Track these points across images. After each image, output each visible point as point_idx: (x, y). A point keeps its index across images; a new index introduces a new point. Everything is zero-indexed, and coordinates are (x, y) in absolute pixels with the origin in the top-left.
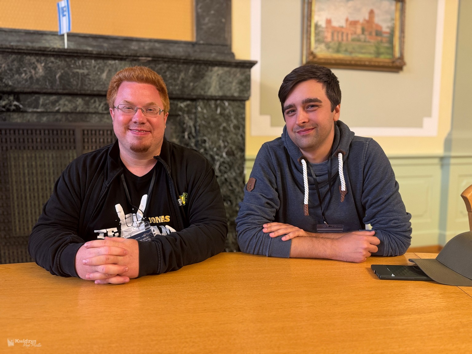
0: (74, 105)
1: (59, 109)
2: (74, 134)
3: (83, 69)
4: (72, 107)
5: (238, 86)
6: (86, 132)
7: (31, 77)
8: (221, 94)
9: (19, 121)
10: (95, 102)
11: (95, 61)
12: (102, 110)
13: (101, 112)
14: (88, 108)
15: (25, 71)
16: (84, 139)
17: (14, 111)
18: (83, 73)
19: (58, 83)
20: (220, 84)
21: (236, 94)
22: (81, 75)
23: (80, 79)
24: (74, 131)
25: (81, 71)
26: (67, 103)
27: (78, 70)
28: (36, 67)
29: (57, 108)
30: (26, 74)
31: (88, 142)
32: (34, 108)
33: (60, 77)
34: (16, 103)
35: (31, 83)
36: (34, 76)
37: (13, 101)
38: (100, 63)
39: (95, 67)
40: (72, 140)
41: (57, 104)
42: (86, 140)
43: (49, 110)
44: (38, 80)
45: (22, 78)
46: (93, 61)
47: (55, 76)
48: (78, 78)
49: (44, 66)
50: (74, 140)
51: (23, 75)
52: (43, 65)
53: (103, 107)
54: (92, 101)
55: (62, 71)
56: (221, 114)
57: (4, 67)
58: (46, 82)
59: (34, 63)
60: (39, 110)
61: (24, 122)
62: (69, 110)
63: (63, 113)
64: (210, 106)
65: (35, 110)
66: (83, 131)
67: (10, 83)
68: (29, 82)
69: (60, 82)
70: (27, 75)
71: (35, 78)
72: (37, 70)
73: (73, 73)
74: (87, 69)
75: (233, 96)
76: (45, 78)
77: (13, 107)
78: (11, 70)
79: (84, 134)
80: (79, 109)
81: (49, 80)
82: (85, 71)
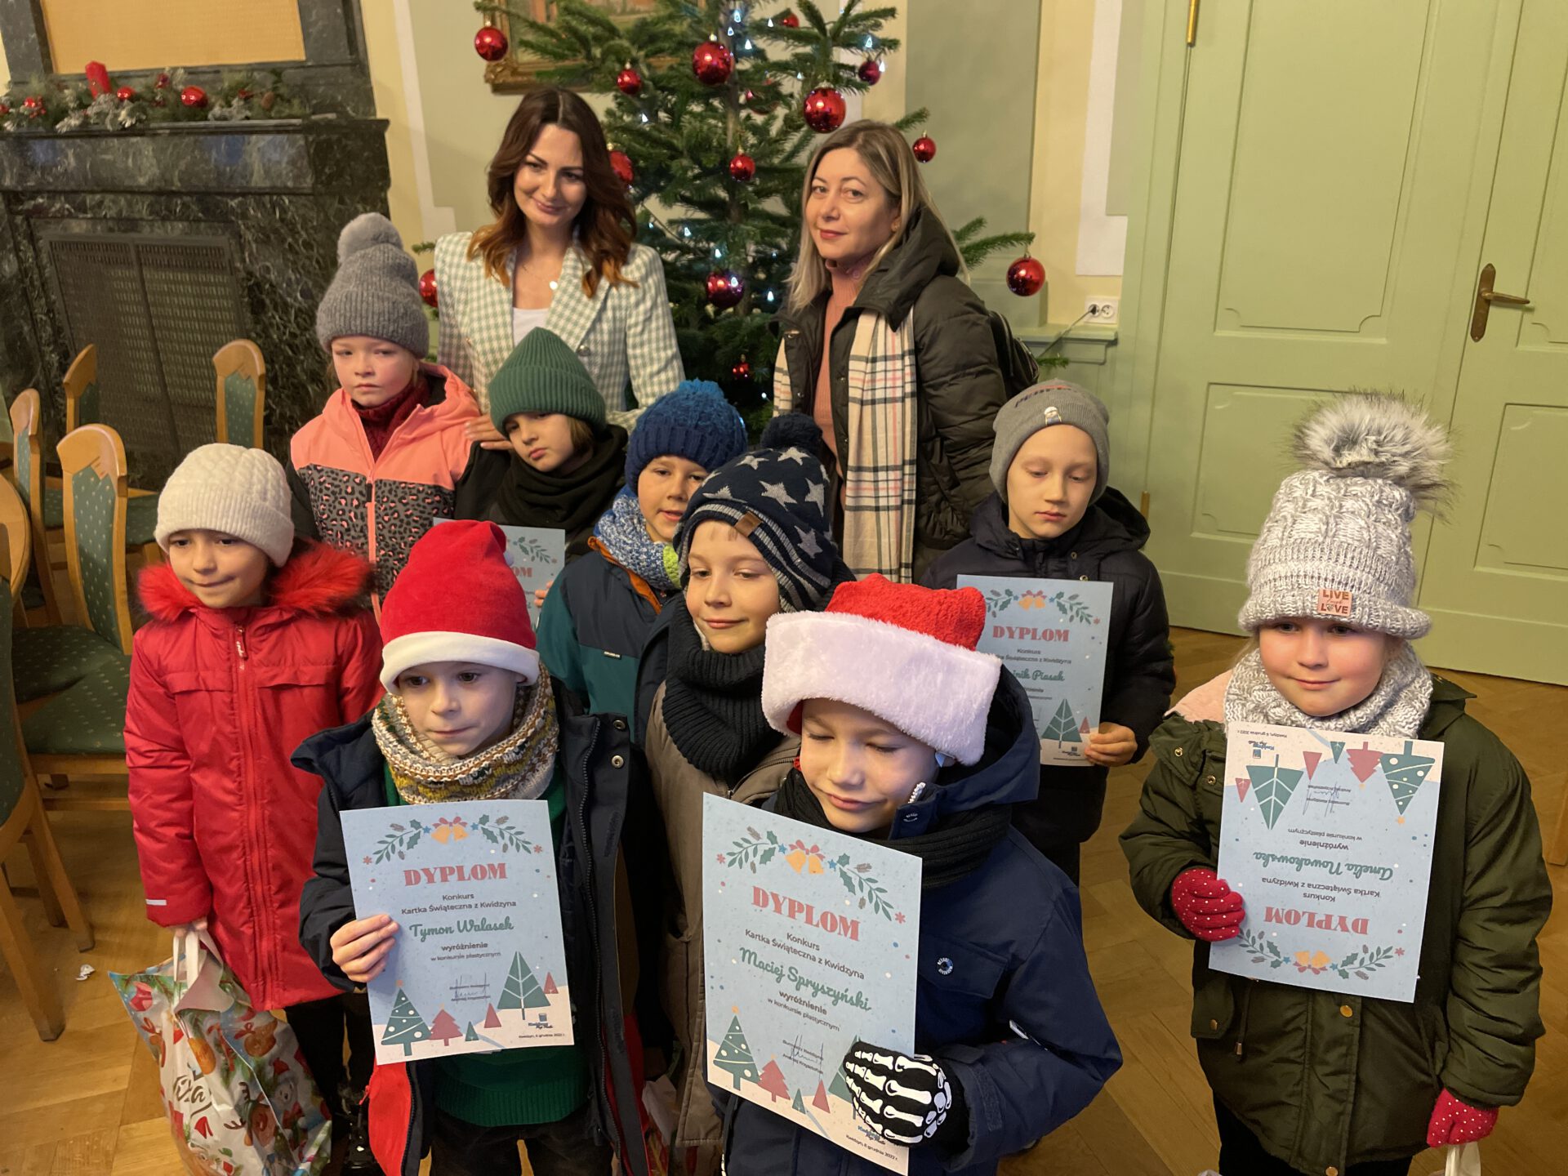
0: (118, 207)
1: (106, 214)
3: (108, 154)
4: (117, 210)
5: (290, 168)
7: (66, 171)
8: (267, 184)
9: (77, 231)
10: (137, 203)
13: (147, 217)
14: (132, 212)
15: (59, 162)
17: (68, 217)
19: (89, 174)
20: (264, 165)
21: (290, 184)
22: (109, 163)
25: (107, 157)
26: (111, 204)
29: (104, 213)
30: (61, 166)
32: (84, 213)
34: (67, 206)
35: (68, 178)
37: (65, 203)
41: (103, 207)
43: (98, 216)
44: (72, 173)
45: (59, 173)
47: (86, 168)
48: (107, 169)
49: (74, 154)
51: (59, 168)
52: (72, 152)
53: (147, 210)
54: (135, 201)
55: (91, 158)
56: (282, 220)
58: (81, 176)
59: (64, 150)
60: (89, 216)
61: (83, 232)
62: (115, 215)
63: (113, 219)
64: (264, 205)
65: (86, 216)
67: (51, 180)
68: (65, 177)
69: (92, 173)
70: (63, 168)
71: (69, 171)
72: (69, 160)
73: (101, 160)
74: (112, 153)
75: (286, 187)
76: (77, 168)
77: (67, 212)
80: (125, 213)
81: (81, 172)
82: (111, 157)
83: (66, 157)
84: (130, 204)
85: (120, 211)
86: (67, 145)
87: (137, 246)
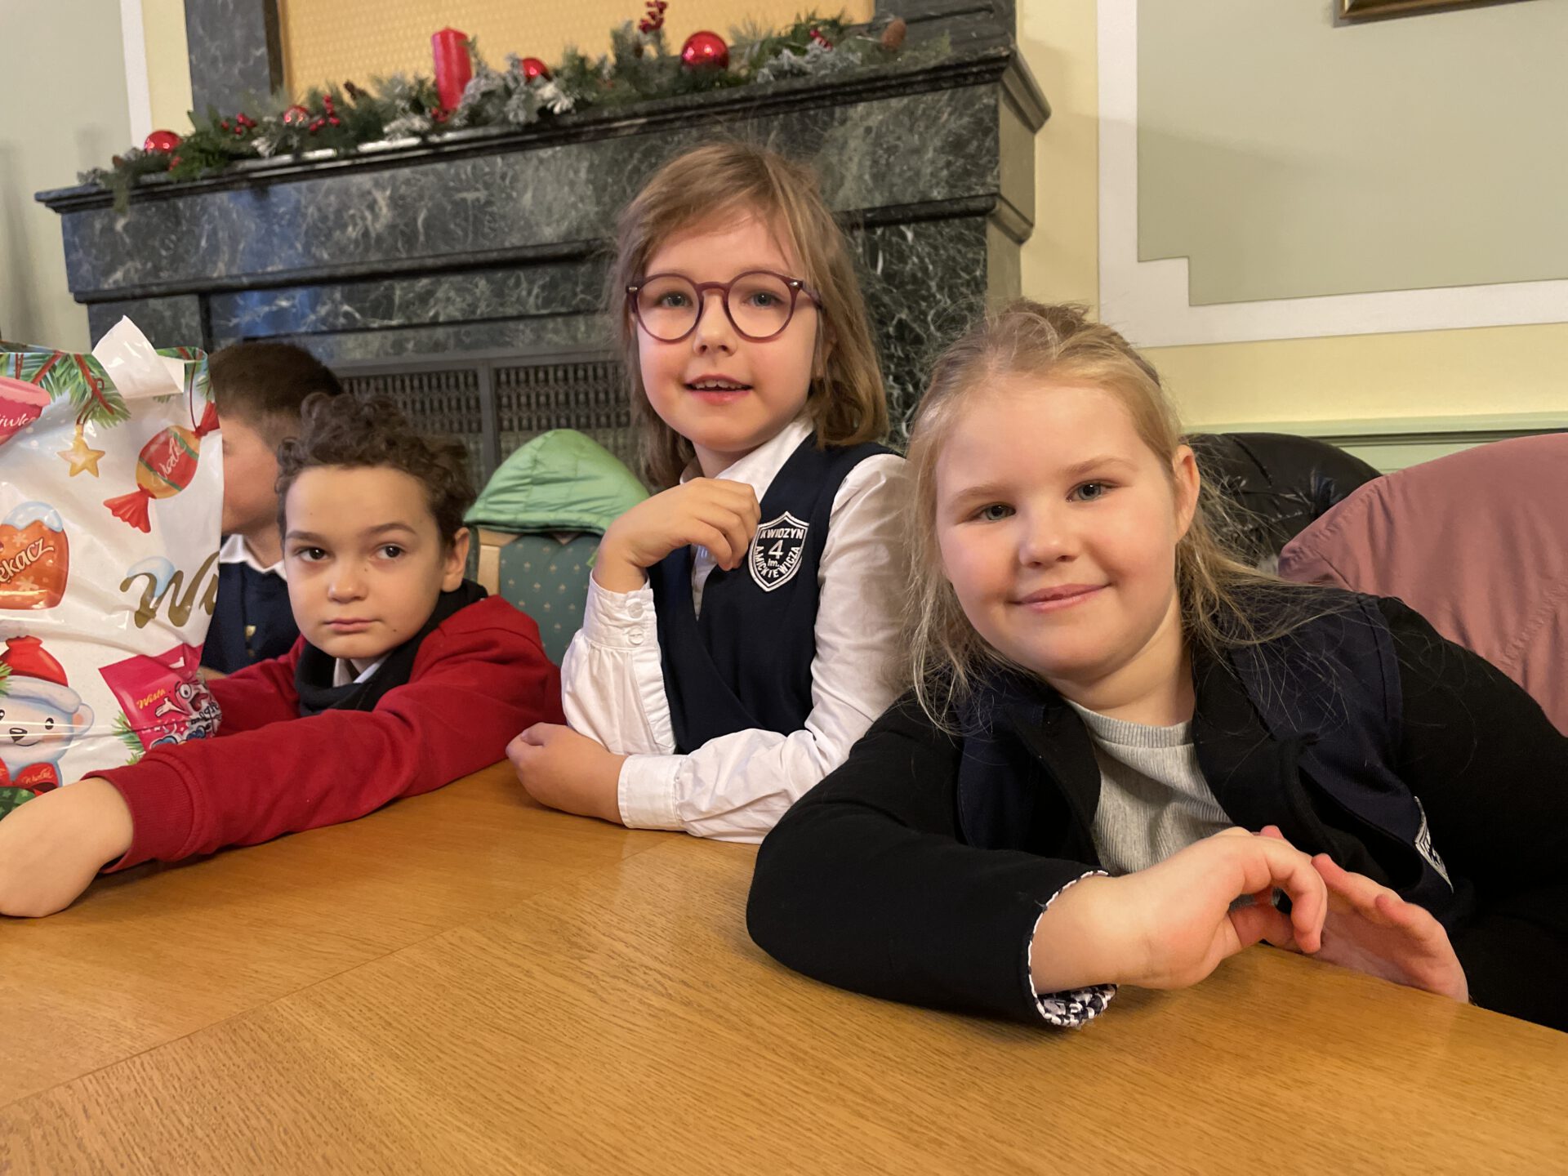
0: (469, 299)
1: (437, 315)
2: (476, 384)
3: (477, 190)
4: (464, 306)
6: (503, 377)
7: (366, 234)
9: (358, 355)
10: (518, 284)
11: (503, 159)
12: (538, 308)
13: (533, 311)
14: (502, 305)
15: (353, 216)
16: (499, 398)
17: (345, 331)
18: (478, 200)
19: (422, 238)
21: (939, 193)
22: (474, 206)
23: (471, 219)
24: (475, 377)
25: (470, 196)
26: (452, 294)
27: (465, 195)
28: (375, 201)
29: (431, 313)
30: (355, 225)
31: (510, 406)
32: (384, 318)
33: (426, 220)
34: (346, 308)
35: (367, 250)
36: (371, 229)
37: (341, 303)
38: (517, 163)
39: (503, 177)
40: (472, 403)
41: (432, 301)
42: (505, 400)
43: (415, 321)
44: (379, 239)
45: (349, 239)
46: (499, 160)
47: (415, 220)
48: (466, 219)
49: (391, 198)
50: (478, 400)
51: (350, 229)
52: (388, 193)
53: (537, 297)
54: (512, 282)
55: (430, 204)
57: (312, 215)
58: (396, 242)
59: (369, 193)
60: (394, 323)
61: (369, 357)
62: (458, 315)
65: (386, 322)
66: (498, 372)
67: (326, 256)
68: (361, 248)
69: (427, 235)
70: (358, 228)
71: (373, 235)
72: (377, 210)
73: (455, 203)
74: (487, 186)
76: (392, 227)
77: (342, 321)
78: (324, 219)
79: (498, 383)
80: (482, 309)
81: (403, 233)
82: (482, 195)
83: (371, 205)
86: (377, 184)
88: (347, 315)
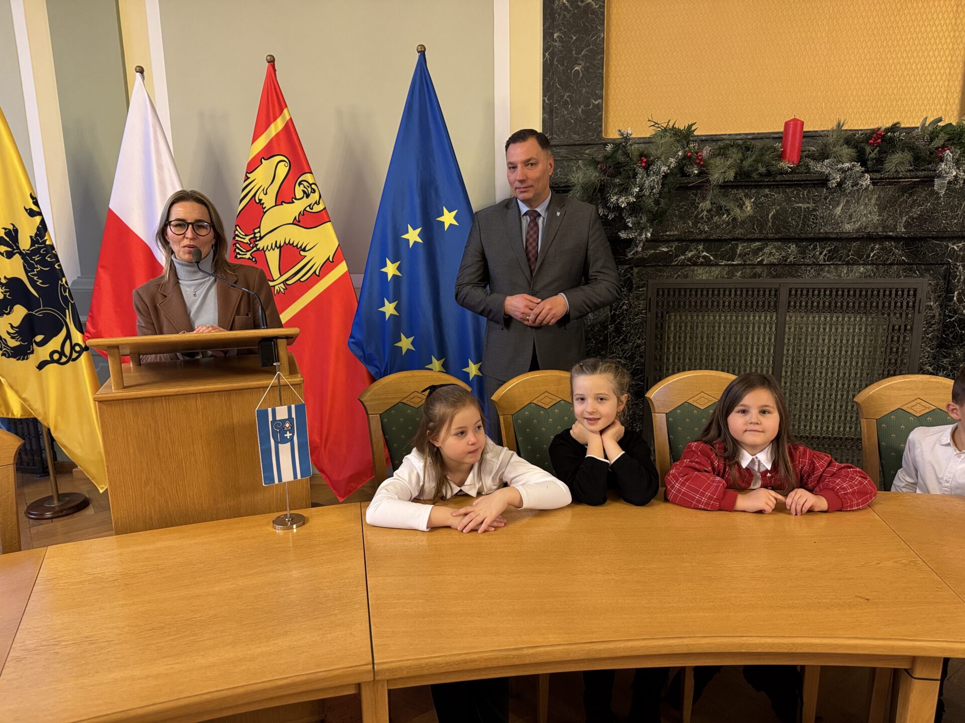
0: (784, 254)
1: (763, 260)
2: (776, 295)
4: (780, 257)
6: (793, 292)
9: (703, 277)
10: (814, 248)
12: (825, 261)
13: (820, 262)
14: (803, 258)
15: (728, 210)
16: (789, 303)
17: (702, 264)
18: (808, 208)
19: (770, 224)
22: (805, 211)
23: (802, 216)
24: (776, 291)
25: (803, 206)
26: (774, 251)
28: (744, 204)
29: (759, 260)
30: (728, 215)
31: (795, 307)
32: (728, 259)
33: (774, 215)
34: (705, 253)
35: (734, 227)
36: (738, 217)
39: (826, 198)
40: (772, 304)
41: (760, 254)
42: (792, 303)
43: (747, 262)
44: (743, 222)
45: (723, 220)
47: (768, 215)
48: (799, 216)
49: (754, 202)
50: (776, 302)
51: (725, 216)
53: (825, 255)
54: (811, 247)
55: (778, 208)
58: (754, 225)
59: (741, 199)
60: (734, 263)
61: (711, 278)
62: (775, 261)
63: (766, 265)
65: (729, 262)
67: (707, 229)
68: (730, 226)
69: (773, 223)
71: (739, 220)
72: (744, 208)
73: (793, 209)
74: (815, 202)
76: (752, 218)
77: (701, 260)
79: (790, 295)
80: (791, 258)
81: (758, 220)
82: (811, 206)
83: (741, 206)
84: (803, 252)
85: (785, 258)
86: (746, 196)
87: (790, 291)
88: (704, 257)
